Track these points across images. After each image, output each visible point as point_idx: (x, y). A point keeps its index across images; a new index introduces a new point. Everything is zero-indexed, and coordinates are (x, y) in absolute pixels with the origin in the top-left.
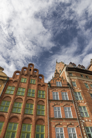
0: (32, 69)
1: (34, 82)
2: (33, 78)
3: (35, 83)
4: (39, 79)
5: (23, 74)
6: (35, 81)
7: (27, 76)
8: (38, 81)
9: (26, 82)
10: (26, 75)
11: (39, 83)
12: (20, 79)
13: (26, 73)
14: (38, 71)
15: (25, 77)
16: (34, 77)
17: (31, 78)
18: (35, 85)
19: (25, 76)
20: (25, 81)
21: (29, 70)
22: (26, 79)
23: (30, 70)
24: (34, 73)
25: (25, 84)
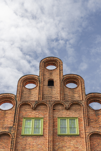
0: (56, 79)
1: (72, 128)
2: (65, 113)
3: (77, 132)
4: (92, 113)
5: (25, 104)
6: (77, 121)
7: (42, 107)
8: (89, 122)
9: (41, 133)
10: (38, 105)
11: (93, 130)
12: (19, 125)
13: (35, 97)
14: (83, 82)
15: (34, 114)
16: (68, 109)
17: (58, 114)
18: (79, 139)
19: (35, 109)
20: (36, 128)
21: (46, 83)
22: (41, 122)
23: (51, 83)
24: (67, 92)
25: (40, 141)
